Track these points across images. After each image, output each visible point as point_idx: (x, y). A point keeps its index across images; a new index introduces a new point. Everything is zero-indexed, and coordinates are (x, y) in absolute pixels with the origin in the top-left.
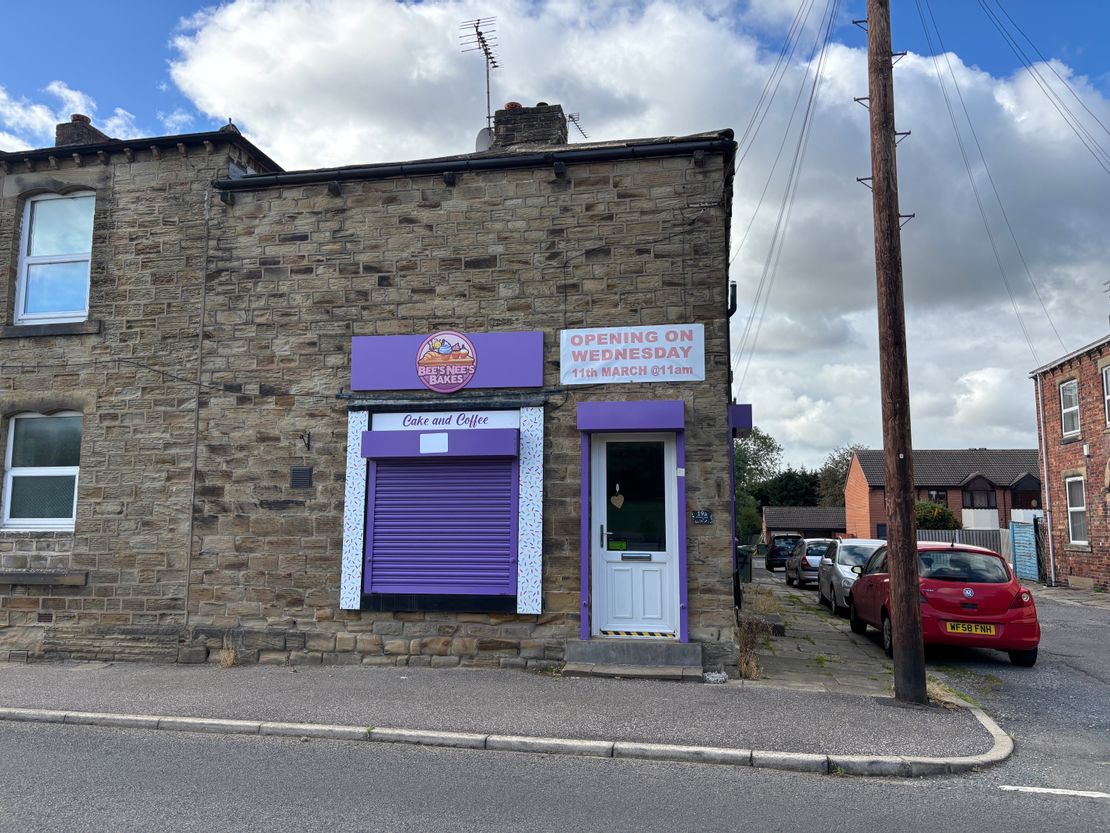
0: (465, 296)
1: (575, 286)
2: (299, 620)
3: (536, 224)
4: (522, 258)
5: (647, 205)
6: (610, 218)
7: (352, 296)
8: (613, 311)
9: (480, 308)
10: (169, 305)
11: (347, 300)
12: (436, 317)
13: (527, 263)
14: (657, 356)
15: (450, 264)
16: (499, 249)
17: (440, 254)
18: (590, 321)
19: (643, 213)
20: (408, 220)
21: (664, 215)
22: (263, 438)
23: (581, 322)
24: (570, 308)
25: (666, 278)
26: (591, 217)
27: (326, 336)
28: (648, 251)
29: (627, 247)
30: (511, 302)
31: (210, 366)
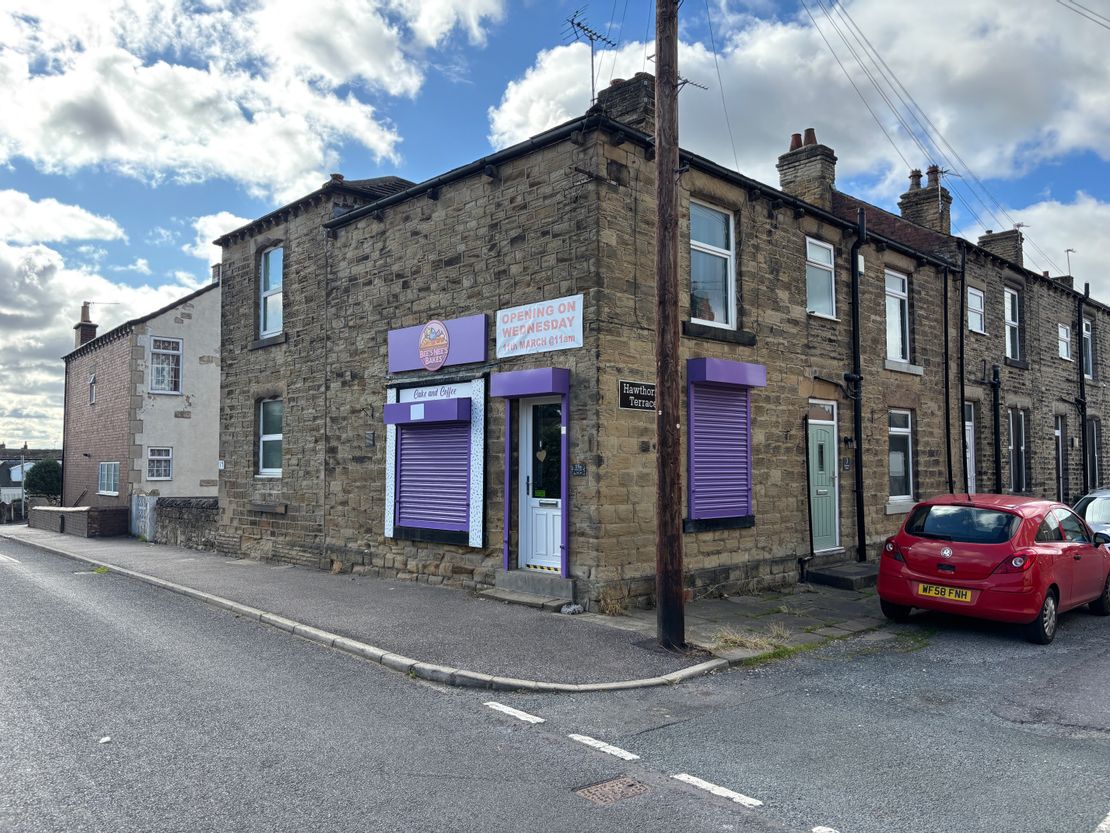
0: (444, 290)
1: (504, 271)
2: (371, 543)
3: (482, 221)
4: (475, 252)
5: (547, 190)
6: (524, 207)
7: (391, 299)
8: (527, 290)
9: (453, 299)
10: (313, 318)
11: (388, 303)
12: (430, 309)
13: (478, 256)
14: (554, 328)
15: (437, 265)
16: (462, 248)
17: (432, 257)
18: (514, 301)
19: (545, 198)
20: (415, 233)
21: (559, 197)
22: (354, 411)
23: (508, 303)
24: (502, 291)
25: (560, 255)
26: (514, 208)
27: (379, 331)
28: (547, 233)
29: (535, 231)
30: (470, 291)
31: (329, 360)
